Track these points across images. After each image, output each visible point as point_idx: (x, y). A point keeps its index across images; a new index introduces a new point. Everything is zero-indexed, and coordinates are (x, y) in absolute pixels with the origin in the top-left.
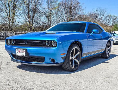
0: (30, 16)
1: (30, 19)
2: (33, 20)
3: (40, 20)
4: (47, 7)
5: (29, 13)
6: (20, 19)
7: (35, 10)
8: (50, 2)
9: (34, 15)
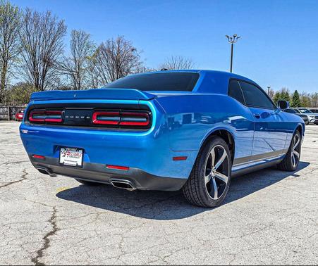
0: (37, 74)
1: (38, 79)
2: (43, 82)
3: (58, 80)
4: (72, 57)
5: (35, 67)
6: (17, 78)
7: (48, 62)
8: (77, 48)
9: (46, 72)
